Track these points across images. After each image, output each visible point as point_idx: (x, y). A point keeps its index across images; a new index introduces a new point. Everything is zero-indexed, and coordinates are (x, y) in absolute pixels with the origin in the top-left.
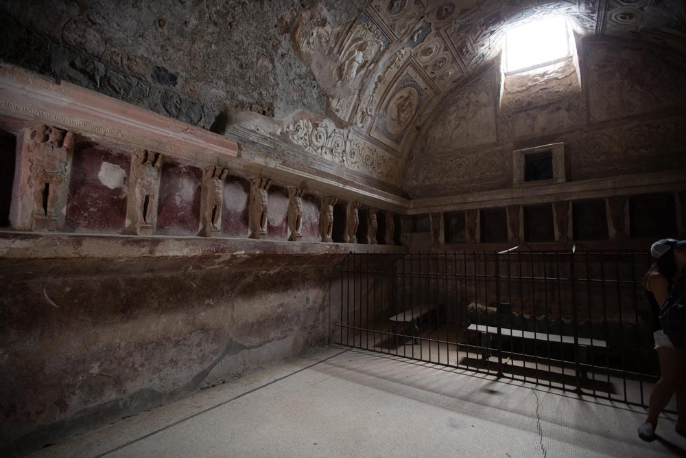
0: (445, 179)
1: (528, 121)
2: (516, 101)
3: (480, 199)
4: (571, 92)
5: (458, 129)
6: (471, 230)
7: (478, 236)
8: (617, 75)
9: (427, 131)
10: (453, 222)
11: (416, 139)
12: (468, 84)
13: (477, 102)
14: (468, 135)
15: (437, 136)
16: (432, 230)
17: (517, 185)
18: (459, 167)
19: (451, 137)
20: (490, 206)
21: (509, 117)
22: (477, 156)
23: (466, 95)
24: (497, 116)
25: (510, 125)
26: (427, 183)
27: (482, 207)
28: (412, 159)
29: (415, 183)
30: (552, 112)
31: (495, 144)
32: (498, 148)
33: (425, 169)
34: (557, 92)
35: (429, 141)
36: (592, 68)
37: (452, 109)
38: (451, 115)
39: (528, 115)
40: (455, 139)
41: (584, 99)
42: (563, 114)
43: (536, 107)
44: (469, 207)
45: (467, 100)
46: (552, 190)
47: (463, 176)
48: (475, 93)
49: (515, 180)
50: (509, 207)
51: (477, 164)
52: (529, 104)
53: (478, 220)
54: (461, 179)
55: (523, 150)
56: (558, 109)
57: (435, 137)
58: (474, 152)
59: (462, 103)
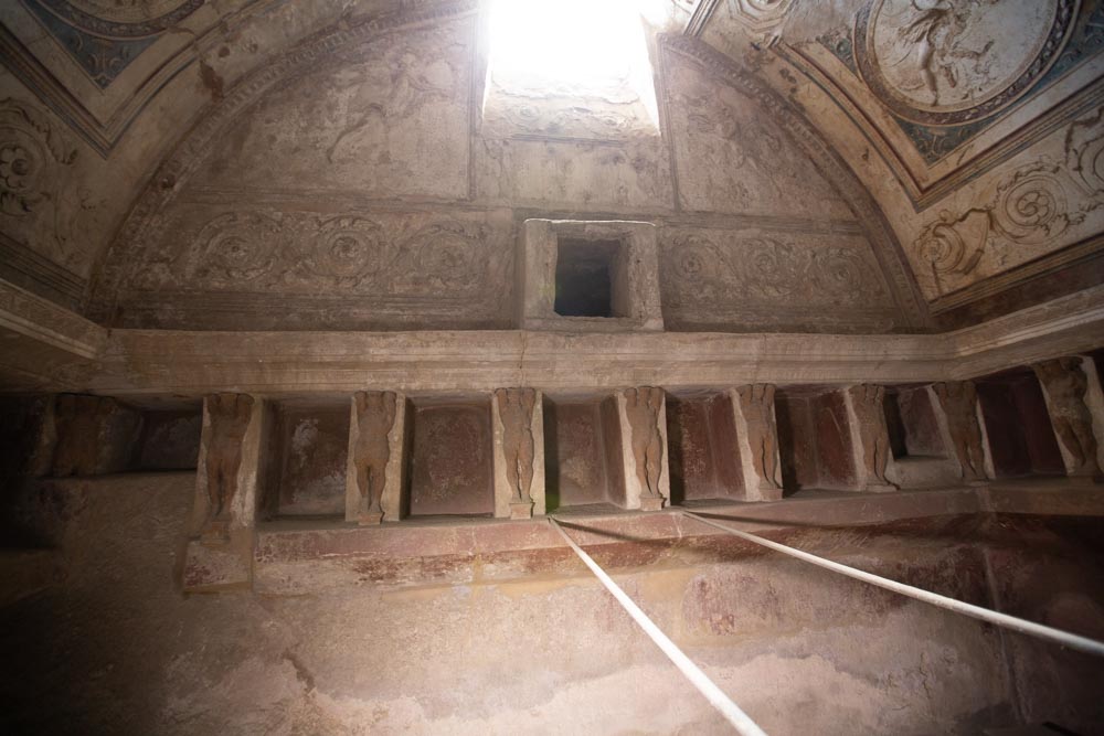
0: (288, 278)
1: (551, 165)
2: (522, 113)
3: (414, 354)
4: (641, 132)
5: (356, 135)
6: (369, 469)
7: (391, 494)
8: (719, 127)
9: (250, 111)
10: (302, 437)
11: (199, 122)
12: (403, 27)
13: (422, 79)
14: (385, 158)
15: (281, 137)
16: (202, 465)
17: (537, 323)
18: (346, 249)
19: (330, 151)
20: (442, 385)
21: (506, 143)
22: (407, 226)
23: (390, 54)
24: (473, 132)
25: (506, 161)
26: (217, 283)
27: (415, 385)
28: (169, 185)
29: (161, 274)
30: (604, 163)
31: (461, 204)
32: (471, 216)
33: (216, 232)
34: (611, 123)
35: (247, 144)
36: (677, 98)
37: (345, 74)
38: (339, 89)
39: (551, 151)
40: (342, 162)
41: (667, 154)
42: (625, 172)
43: (570, 140)
44: (371, 382)
45: (394, 66)
46: (631, 349)
47: (355, 279)
48: (419, 58)
49: (530, 305)
50: (505, 394)
51: (403, 249)
52: (553, 128)
53: (397, 435)
54: (346, 285)
55: (554, 222)
56: (617, 159)
57: (273, 139)
58: (400, 214)
59: (377, 69)
